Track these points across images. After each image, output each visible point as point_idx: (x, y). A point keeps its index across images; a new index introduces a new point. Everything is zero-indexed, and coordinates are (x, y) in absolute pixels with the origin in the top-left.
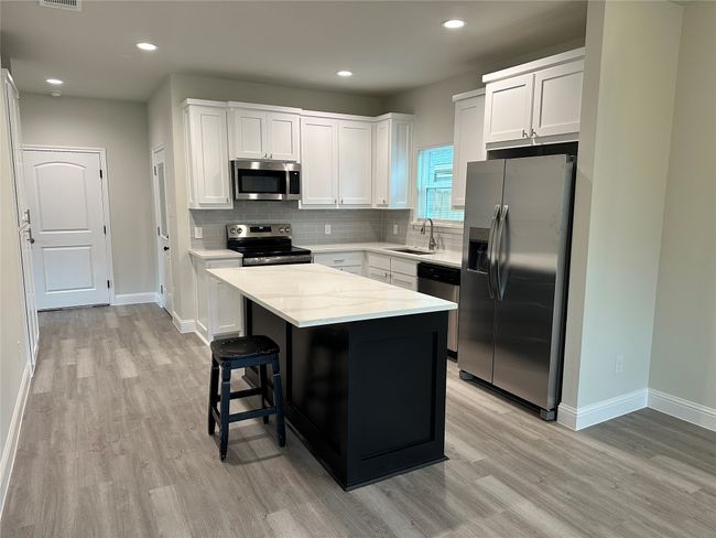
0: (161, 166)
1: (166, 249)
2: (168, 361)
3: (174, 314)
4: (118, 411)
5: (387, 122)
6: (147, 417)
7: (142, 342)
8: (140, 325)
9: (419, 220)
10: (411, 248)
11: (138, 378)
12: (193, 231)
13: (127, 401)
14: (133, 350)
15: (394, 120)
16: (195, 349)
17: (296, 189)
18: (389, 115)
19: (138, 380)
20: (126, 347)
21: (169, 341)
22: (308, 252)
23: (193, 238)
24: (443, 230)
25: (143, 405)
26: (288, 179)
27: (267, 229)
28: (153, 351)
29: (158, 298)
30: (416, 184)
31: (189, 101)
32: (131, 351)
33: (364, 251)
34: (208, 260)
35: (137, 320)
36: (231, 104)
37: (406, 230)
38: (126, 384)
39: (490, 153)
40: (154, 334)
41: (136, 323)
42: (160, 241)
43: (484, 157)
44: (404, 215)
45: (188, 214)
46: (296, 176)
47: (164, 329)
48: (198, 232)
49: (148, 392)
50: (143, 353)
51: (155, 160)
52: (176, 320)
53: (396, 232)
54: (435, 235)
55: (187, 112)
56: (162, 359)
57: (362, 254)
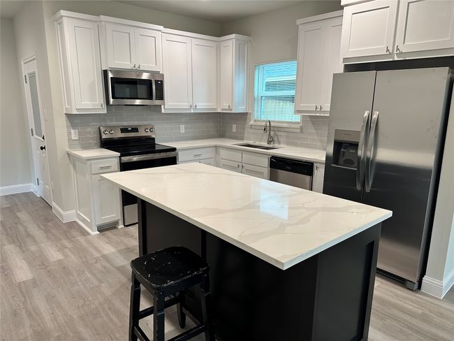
0: (32, 76)
1: (42, 148)
2: (60, 257)
3: (54, 204)
4: (22, 330)
5: (231, 41)
6: (56, 334)
7: (29, 235)
8: (23, 216)
9: (255, 121)
10: (251, 143)
11: (34, 279)
12: (69, 133)
13: (30, 315)
14: (21, 246)
15: (237, 40)
16: (81, 239)
17: (161, 96)
18: (233, 36)
19: (34, 282)
20: (14, 243)
21: (55, 232)
22: (174, 149)
23: (70, 140)
24: (279, 129)
25: (47, 318)
26: (154, 87)
27: (135, 130)
28: (43, 245)
29: (35, 189)
30: (253, 92)
31: (63, 12)
32: (20, 247)
33: (216, 147)
34: (88, 160)
35: (19, 211)
36: (102, 17)
37: (244, 129)
38: (23, 290)
39: (346, 66)
40: (39, 226)
41: (19, 214)
42: (35, 141)
43: (341, 70)
44: (243, 117)
45: (64, 118)
46: (160, 85)
47: (47, 220)
48: (74, 135)
49: (50, 299)
50: (33, 248)
51: (26, 70)
52: (55, 209)
53: (234, 130)
54: (272, 133)
55: (60, 24)
56: (54, 255)
57: (214, 149)
